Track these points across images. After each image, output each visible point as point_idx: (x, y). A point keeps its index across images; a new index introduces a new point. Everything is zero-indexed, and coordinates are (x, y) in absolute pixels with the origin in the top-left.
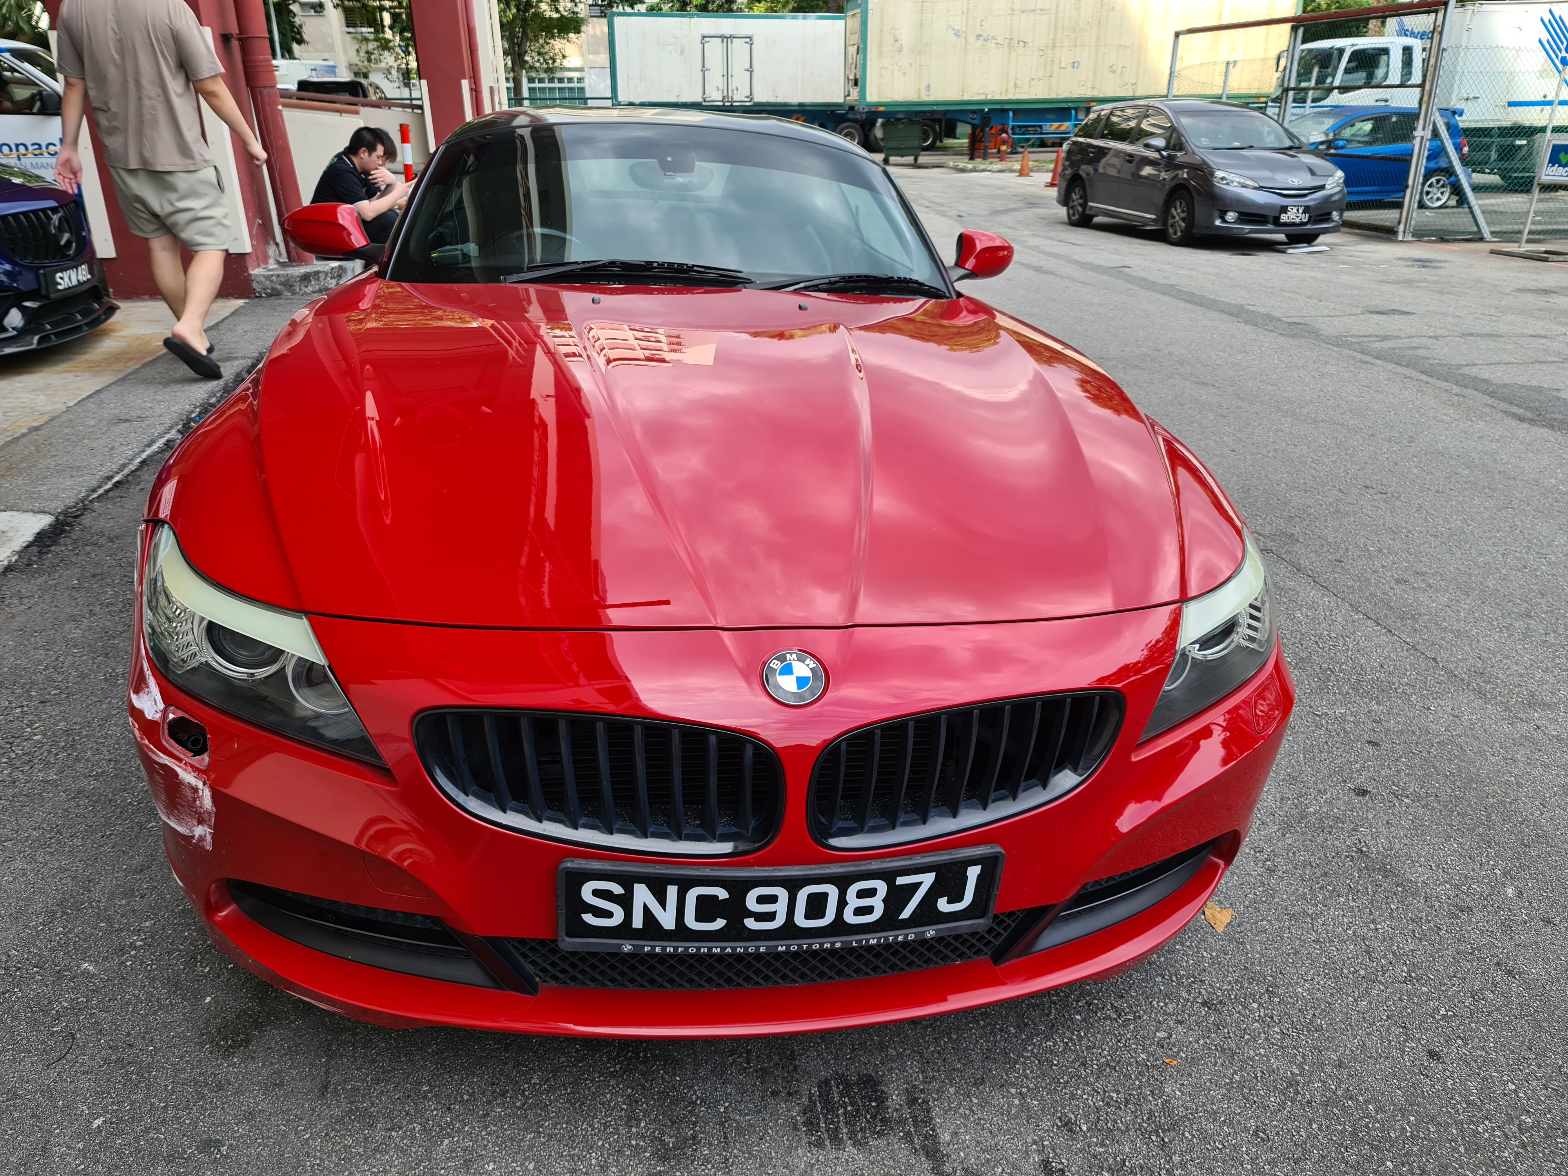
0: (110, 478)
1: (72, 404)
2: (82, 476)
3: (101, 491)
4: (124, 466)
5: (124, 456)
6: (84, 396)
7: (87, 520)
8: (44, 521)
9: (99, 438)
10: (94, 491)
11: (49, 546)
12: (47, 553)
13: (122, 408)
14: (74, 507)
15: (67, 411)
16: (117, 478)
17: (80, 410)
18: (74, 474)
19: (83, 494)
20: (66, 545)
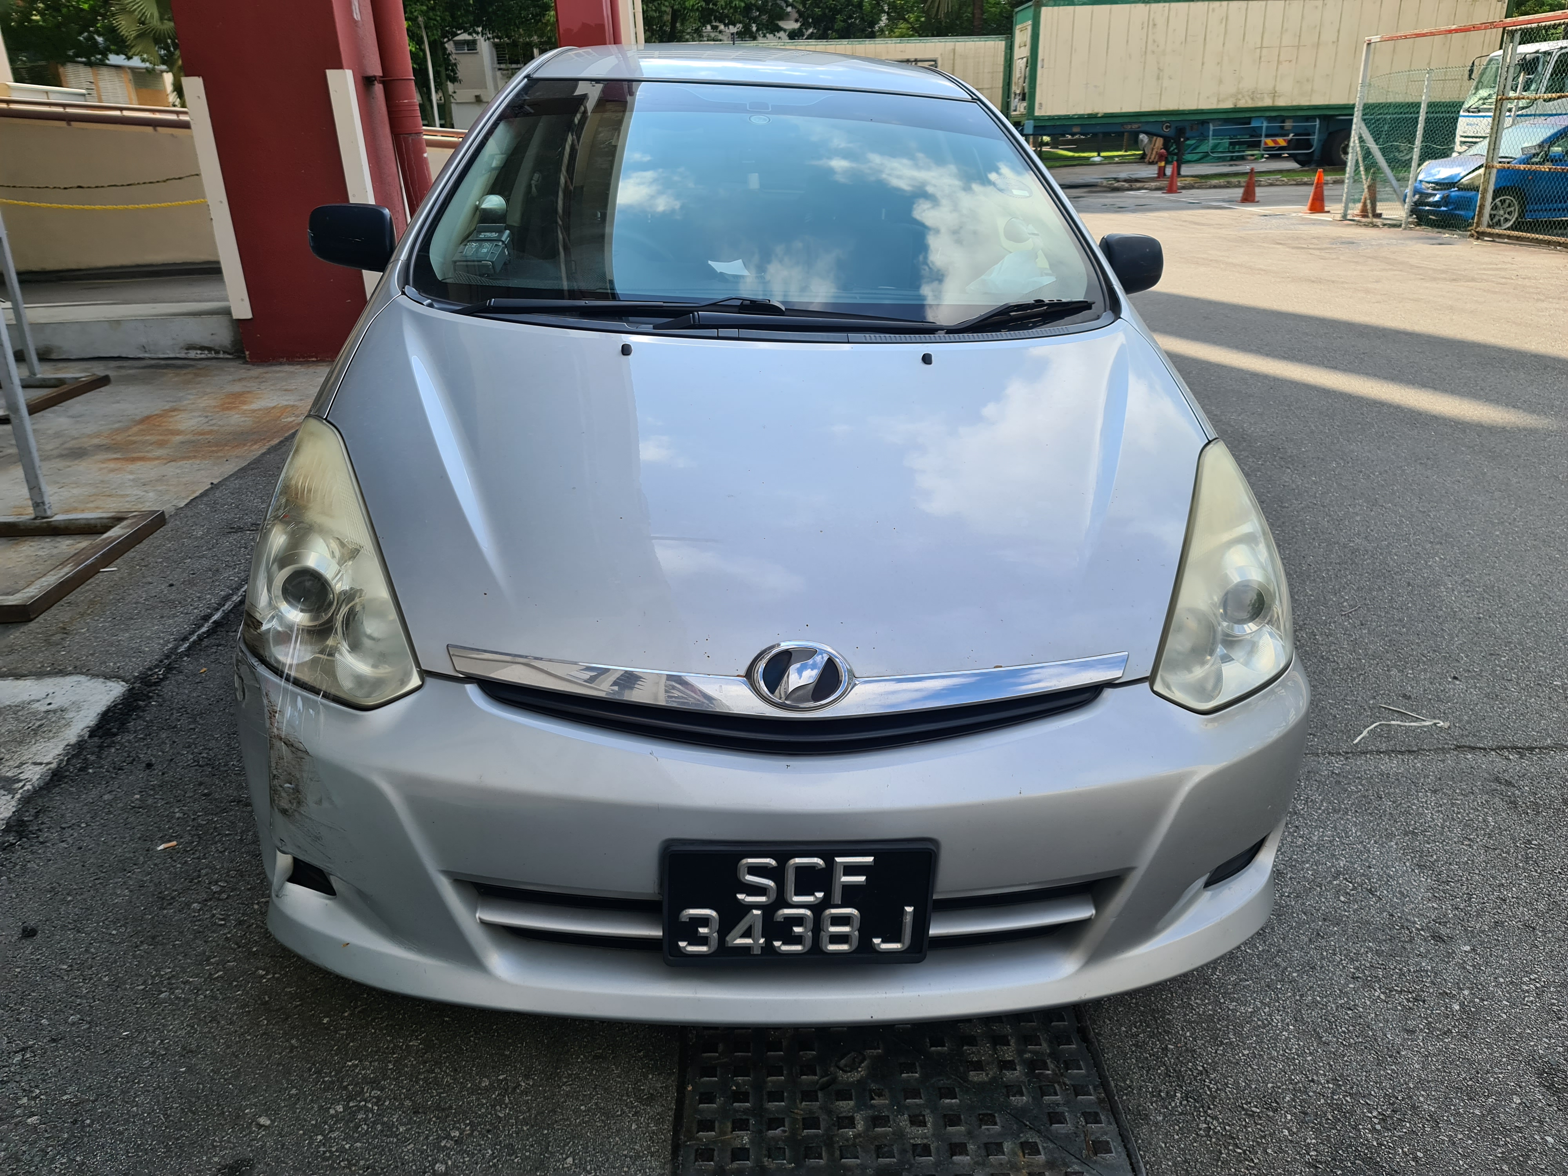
0: (206, 618)
1: (182, 504)
2: (174, 616)
3: (194, 637)
4: (227, 598)
5: (228, 583)
6: (197, 494)
7: (168, 689)
8: (115, 690)
9: (203, 556)
10: (185, 639)
11: (115, 735)
12: (109, 746)
13: (236, 511)
14: (156, 666)
15: (176, 514)
16: (215, 617)
17: (190, 514)
18: (166, 612)
19: (170, 646)
20: (135, 732)
